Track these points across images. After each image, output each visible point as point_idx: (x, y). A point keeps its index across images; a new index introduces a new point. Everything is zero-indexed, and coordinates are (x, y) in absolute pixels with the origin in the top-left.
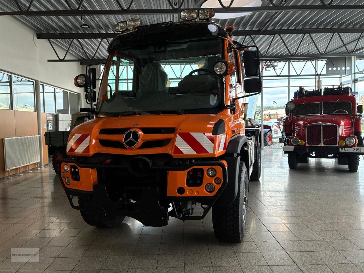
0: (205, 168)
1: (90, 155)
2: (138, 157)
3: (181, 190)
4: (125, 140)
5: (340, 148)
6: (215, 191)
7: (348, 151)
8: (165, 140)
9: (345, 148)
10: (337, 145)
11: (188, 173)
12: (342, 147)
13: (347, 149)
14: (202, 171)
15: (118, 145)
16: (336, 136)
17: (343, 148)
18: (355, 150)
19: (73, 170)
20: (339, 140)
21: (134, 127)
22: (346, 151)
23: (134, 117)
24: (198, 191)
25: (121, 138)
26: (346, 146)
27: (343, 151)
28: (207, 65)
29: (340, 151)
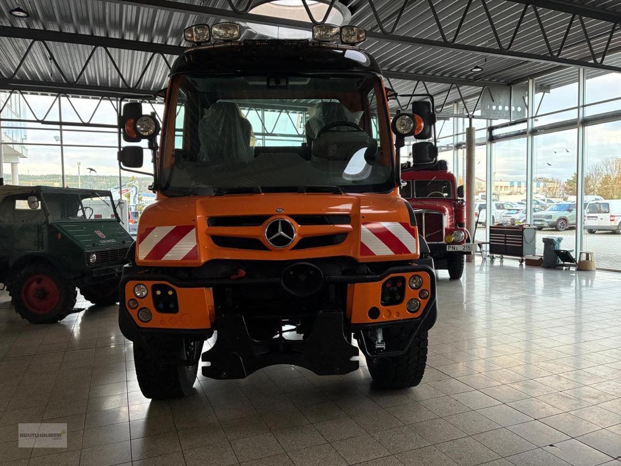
0: (407, 276)
1: (201, 263)
2: (299, 263)
3: (374, 313)
4: (269, 235)
5: (447, 246)
6: (420, 309)
7: (457, 249)
8: (337, 234)
9: (454, 246)
10: (444, 242)
11: (384, 285)
12: (449, 244)
13: (456, 246)
14: (403, 279)
15: (254, 244)
16: (442, 230)
17: (451, 246)
18: (465, 248)
19: (159, 293)
20: (446, 235)
21: (277, 213)
22: (454, 249)
23: (255, 196)
24: (397, 312)
25: (260, 232)
26: (454, 243)
27: (451, 250)
28: (322, 115)
29: (447, 250)
